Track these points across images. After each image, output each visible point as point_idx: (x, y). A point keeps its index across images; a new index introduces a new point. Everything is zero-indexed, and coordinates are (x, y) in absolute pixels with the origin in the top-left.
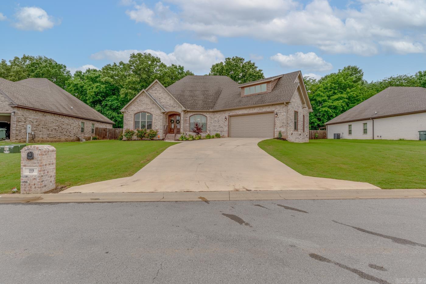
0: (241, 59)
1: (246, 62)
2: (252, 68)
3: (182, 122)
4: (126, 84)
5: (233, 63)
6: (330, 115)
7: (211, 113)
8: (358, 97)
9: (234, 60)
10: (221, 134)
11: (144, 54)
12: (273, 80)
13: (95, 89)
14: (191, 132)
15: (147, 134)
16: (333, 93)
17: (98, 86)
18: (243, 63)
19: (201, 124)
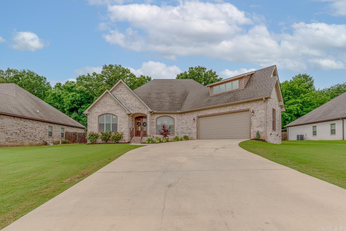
0: (203, 69)
1: (208, 71)
2: (213, 76)
3: (148, 124)
4: (99, 92)
5: (196, 72)
6: (286, 118)
7: (178, 115)
8: (312, 102)
9: (196, 69)
10: (189, 136)
11: (115, 65)
12: (246, 76)
13: (71, 98)
14: (158, 135)
15: (111, 137)
16: (287, 99)
17: (73, 95)
18: (205, 72)
19: (168, 126)
